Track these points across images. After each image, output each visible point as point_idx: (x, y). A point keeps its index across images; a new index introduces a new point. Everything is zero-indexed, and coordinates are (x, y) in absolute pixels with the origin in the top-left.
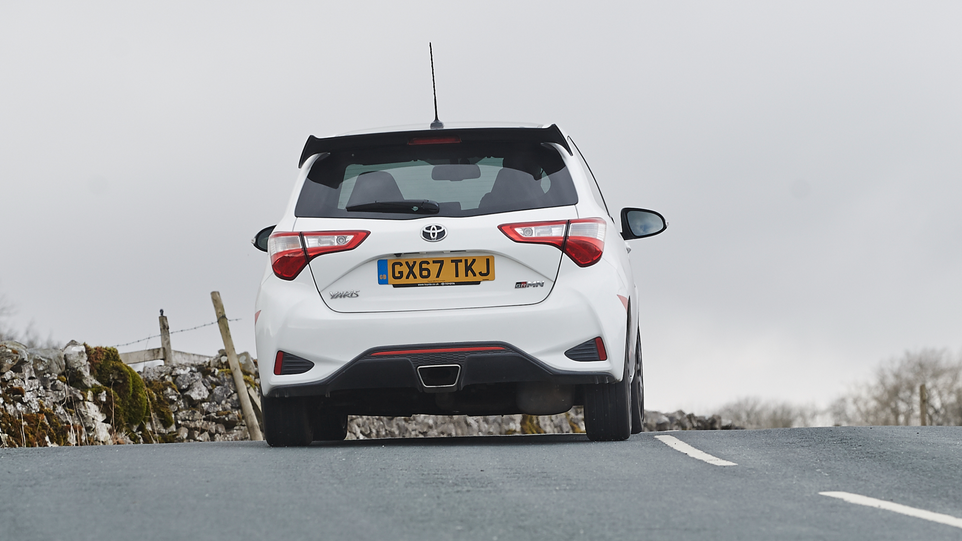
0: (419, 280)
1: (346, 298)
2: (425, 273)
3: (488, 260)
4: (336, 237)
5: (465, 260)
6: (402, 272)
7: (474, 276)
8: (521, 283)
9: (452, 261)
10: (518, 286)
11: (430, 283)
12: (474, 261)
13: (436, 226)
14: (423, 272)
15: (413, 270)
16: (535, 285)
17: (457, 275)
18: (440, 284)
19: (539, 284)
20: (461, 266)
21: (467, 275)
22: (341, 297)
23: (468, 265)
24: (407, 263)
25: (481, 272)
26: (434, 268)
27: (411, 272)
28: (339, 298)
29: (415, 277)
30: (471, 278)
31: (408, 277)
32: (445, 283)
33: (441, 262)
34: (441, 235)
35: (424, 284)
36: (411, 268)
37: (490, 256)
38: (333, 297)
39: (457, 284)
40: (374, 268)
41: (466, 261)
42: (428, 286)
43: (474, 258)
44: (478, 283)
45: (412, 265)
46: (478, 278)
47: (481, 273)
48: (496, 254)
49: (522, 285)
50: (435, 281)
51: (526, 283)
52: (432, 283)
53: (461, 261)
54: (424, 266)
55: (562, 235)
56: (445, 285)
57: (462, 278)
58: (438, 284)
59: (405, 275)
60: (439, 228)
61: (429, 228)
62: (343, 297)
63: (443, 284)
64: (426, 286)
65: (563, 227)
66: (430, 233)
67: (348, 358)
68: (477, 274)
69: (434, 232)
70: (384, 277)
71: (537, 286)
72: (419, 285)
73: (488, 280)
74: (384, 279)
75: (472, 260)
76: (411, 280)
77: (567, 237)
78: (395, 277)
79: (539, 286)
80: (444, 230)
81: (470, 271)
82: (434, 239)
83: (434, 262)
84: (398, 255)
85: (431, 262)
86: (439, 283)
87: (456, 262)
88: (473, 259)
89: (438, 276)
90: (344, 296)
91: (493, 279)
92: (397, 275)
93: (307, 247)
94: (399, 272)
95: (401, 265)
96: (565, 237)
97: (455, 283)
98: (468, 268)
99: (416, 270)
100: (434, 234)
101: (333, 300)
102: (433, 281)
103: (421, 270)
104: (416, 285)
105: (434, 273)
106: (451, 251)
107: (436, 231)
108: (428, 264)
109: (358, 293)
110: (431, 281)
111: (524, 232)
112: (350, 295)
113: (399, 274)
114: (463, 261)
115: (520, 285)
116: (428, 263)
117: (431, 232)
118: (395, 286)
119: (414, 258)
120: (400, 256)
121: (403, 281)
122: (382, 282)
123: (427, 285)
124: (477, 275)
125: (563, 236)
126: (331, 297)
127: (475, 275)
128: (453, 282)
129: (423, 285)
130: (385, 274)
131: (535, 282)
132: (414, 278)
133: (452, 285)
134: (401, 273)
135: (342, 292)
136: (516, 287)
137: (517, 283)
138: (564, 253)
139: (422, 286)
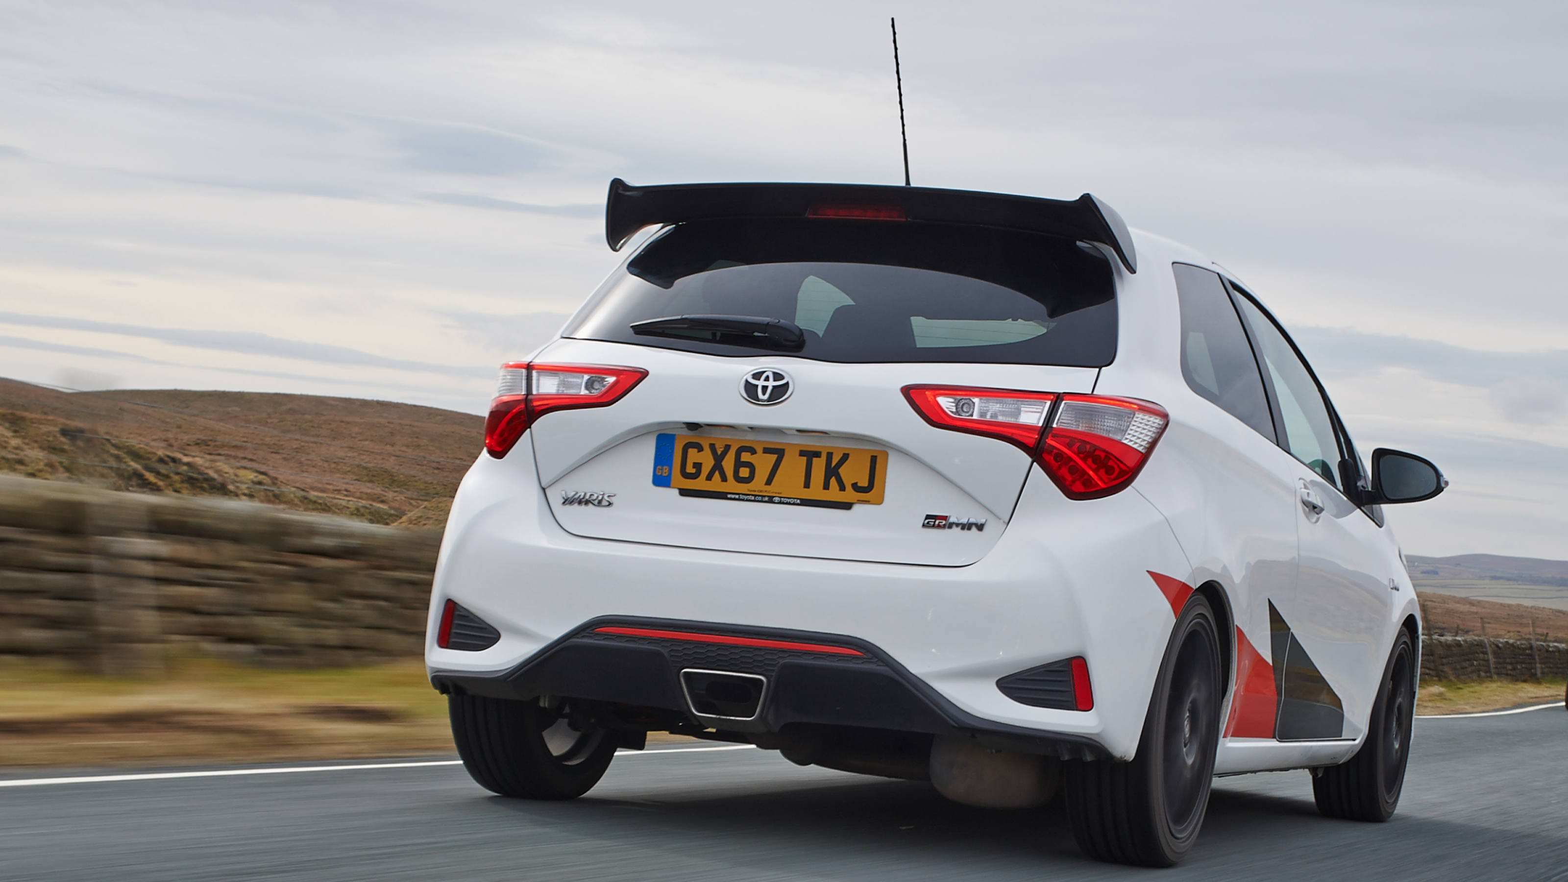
0: (732, 486)
1: (590, 505)
2: (744, 472)
3: (874, 460)
4: (586, 377)
5: (828, 453)
6: (701, 464)
7: (841, 490)
8: (935, 517)
9: (802, 453)
10: (928, 523)
11: (753, 495)
12: (845, 457)
13: (774, 373)
14: (742, 469)
15: (723, 463)
16: (967, 527)
17: (807, 485)
18: (771, 501)
19: (976, 525)
20: (819, 465)
21: (826, 486)
22: (580, 503)
23: (833, 465)
24: (712, 447)
25: (856, 483)
26: (763, 463)
27: (718, 467)
28: (576, 504)
29: (724, 479)
30: (834, 493)
31: (709, 478)
32: (781, 497)
33: (780, 453)
34: (779, 392)
35: (738, 494)
36: (719, 459)
37: (878, 451)
38: (568, 501)
39: (805, 503)
40: (647, 452)
41: (830, 455)
42: (747, 500)
43: (847, 452)
44: (847, 506)
45: (722, 452)
46: (849, 495)
47: (855, 487)
48: (892, 448)
49: (937, 522)
50: (761, 491)
51: (945, 518)
52: (755, 496)
53: (817, 454)
54: (745, 457)
55: (1038, 423)
56: (780, 503)
57: (816, 492)
58: (767, 499)
59: (705, 471)
60: (778, 376)
61: (757, 376)
62: (583, 503)
63: (776, 499)
64: (743, 500)
65: (1044, 407)
66: (757, 386)
67: (555, 632)
68: (849, 487)
69: (766, 383)
70: (664, 471)
71: (969, 529)
72: (729, 496)
73: (869, 501)
74: (664, 475)
75: (841, 455)
76: (716, 484)
77: (1048, 429)
78: (686, 475)
79: (974, 529)
80: (787, 383)
81: (833, 478)
82: (762, 401)
83: (767, 451)
84: (693, 426)
85: (760, 450)
86: (768, 496)
87: (810, 455)
88: (844, 454)
89: (769, 482)
90: (587, 502)
91: (879, 501)
92: (690, 469)
93: (534, 392)
94: (694, 463)
95: (700, 449)
96: (1043, 429)
97: (801, 499)
98: (832, 472)
99: (728, 464)
100: (765, 388)
101: (568, 507)
102: (758, 491)
103: (739, 464)
104: (722, 496)
105: (762, 474)
106: (799, 431)
107: (771, 384)
108: (752, 454)
109: (612, 500)
110: (755, 491)
111: (957, 409)
112: (596, 502)
113: (694, 467)
114: (824, 456)
115: (934, 522)
116: (753, 451)
117: (761, 383)
118: (684, 493)
119: (728, 436)
120: (696, 429)
121: (700, 484)
122: (660, 480)
123: (746, 497)
124: (847, 489)
125: (1040, 425)
126: (563, 501)
127: (842, 488)
128: (798, 499)
129: (737, 497)
130: (667, 465)
131: (965, 521)
132: (723, 481)
133: (794, 504)
134: (698, 466)
135: (583, 494)
136: (924, 525)
137: (928, 517)
138: (1035, 463)
139: (735, 499)
